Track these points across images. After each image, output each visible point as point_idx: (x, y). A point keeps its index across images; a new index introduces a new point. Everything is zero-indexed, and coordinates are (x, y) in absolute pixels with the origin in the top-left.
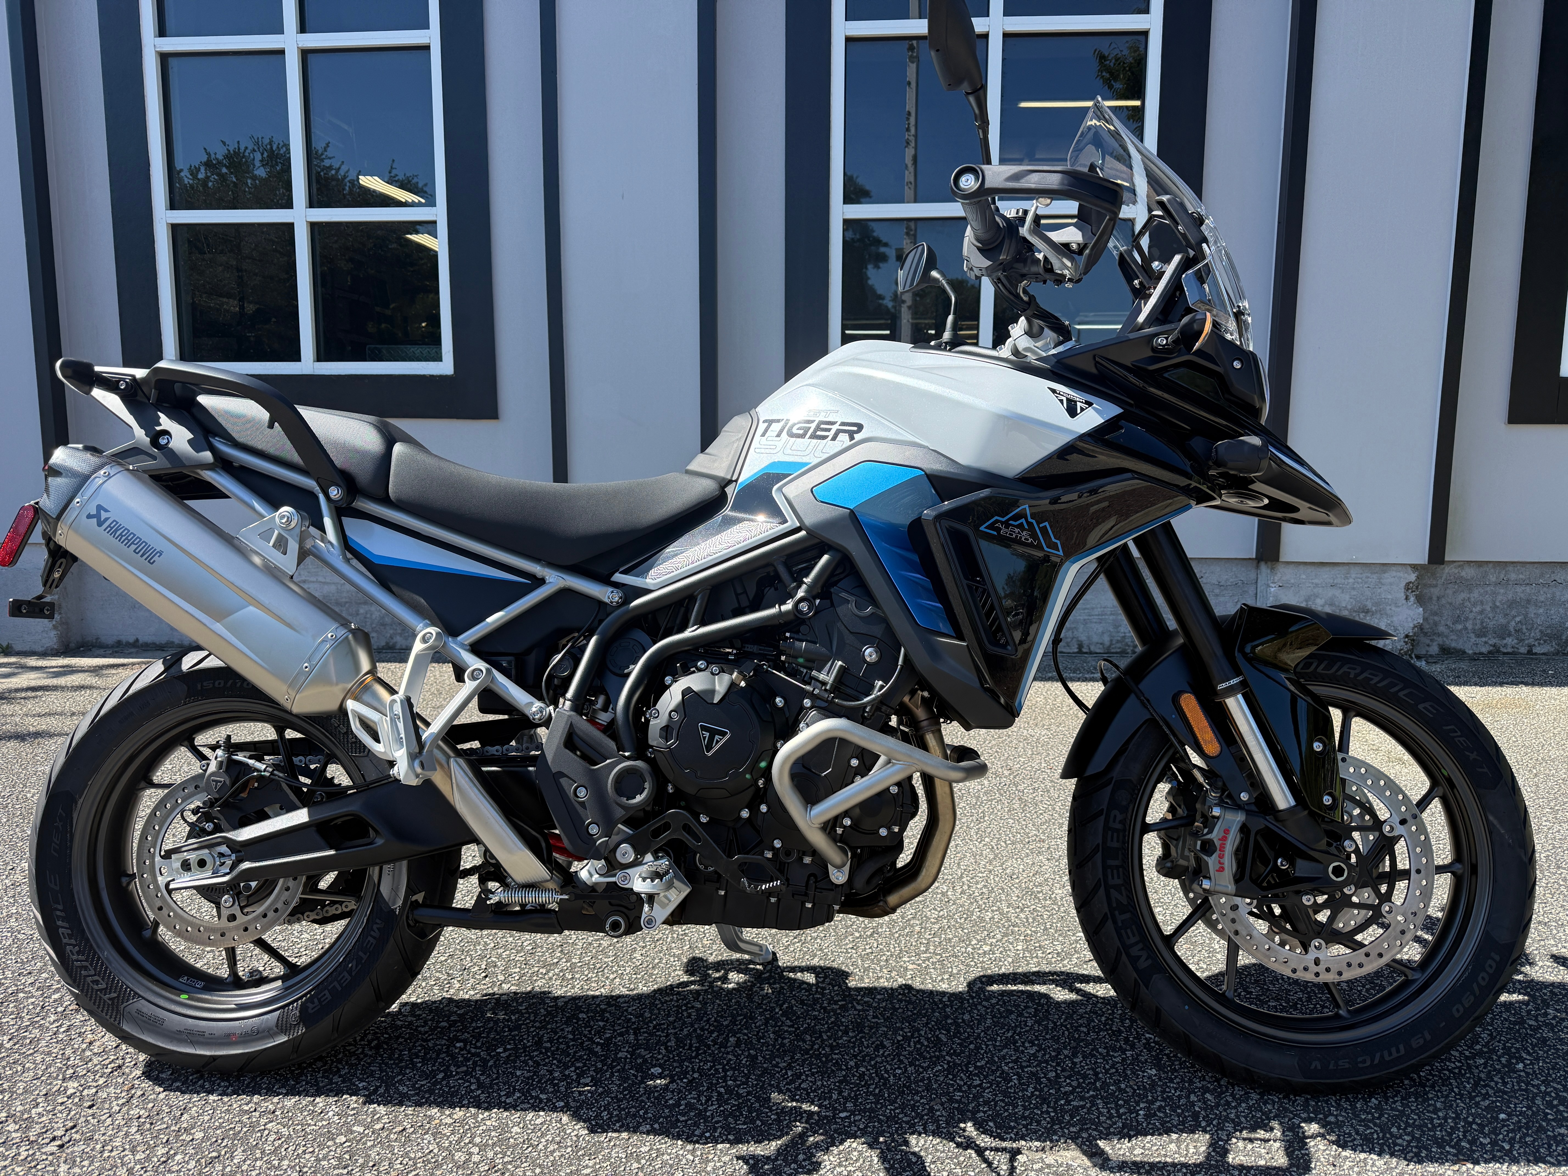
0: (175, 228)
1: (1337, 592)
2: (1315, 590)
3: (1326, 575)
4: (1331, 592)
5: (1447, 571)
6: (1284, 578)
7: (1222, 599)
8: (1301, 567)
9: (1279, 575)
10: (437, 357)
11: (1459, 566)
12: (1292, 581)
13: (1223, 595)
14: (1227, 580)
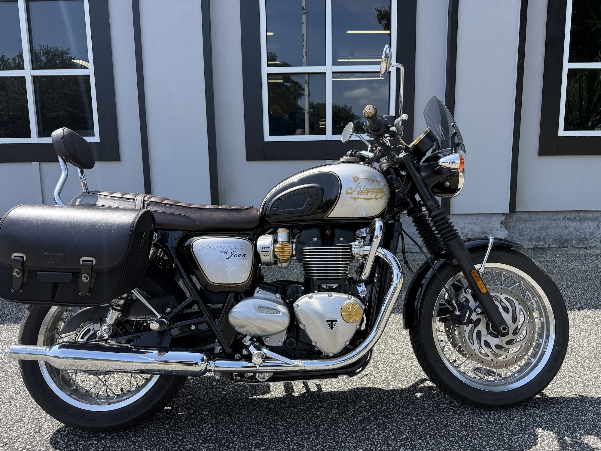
1: (474, 226)
2: (465, 225)
3: (469, 219)
4: (470, 226)
5: (516, 216)
8: (459, 216)
10: (92, 134)
11: (521, 213)
12: (456, 222)
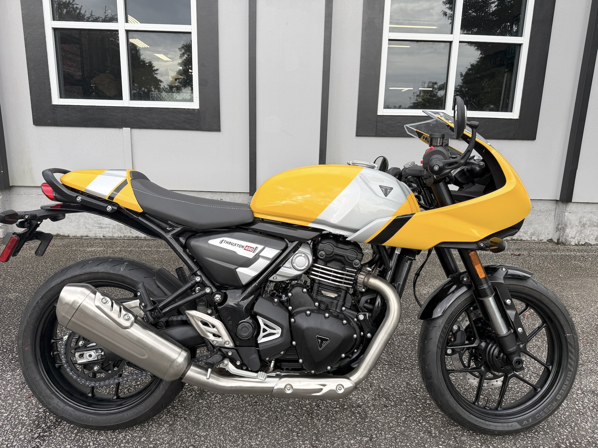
0: (55, 30)
1: (592, 215)
2: (584, 215)
3: (589, 208)
4: (590, 215)
6: (571, 209)
7: (540, 217)
8: (579, 204)
9: (570, 208)
10: (191, 100)
12: (575, 210)
13: (541, 215)
14: (544, 209)
